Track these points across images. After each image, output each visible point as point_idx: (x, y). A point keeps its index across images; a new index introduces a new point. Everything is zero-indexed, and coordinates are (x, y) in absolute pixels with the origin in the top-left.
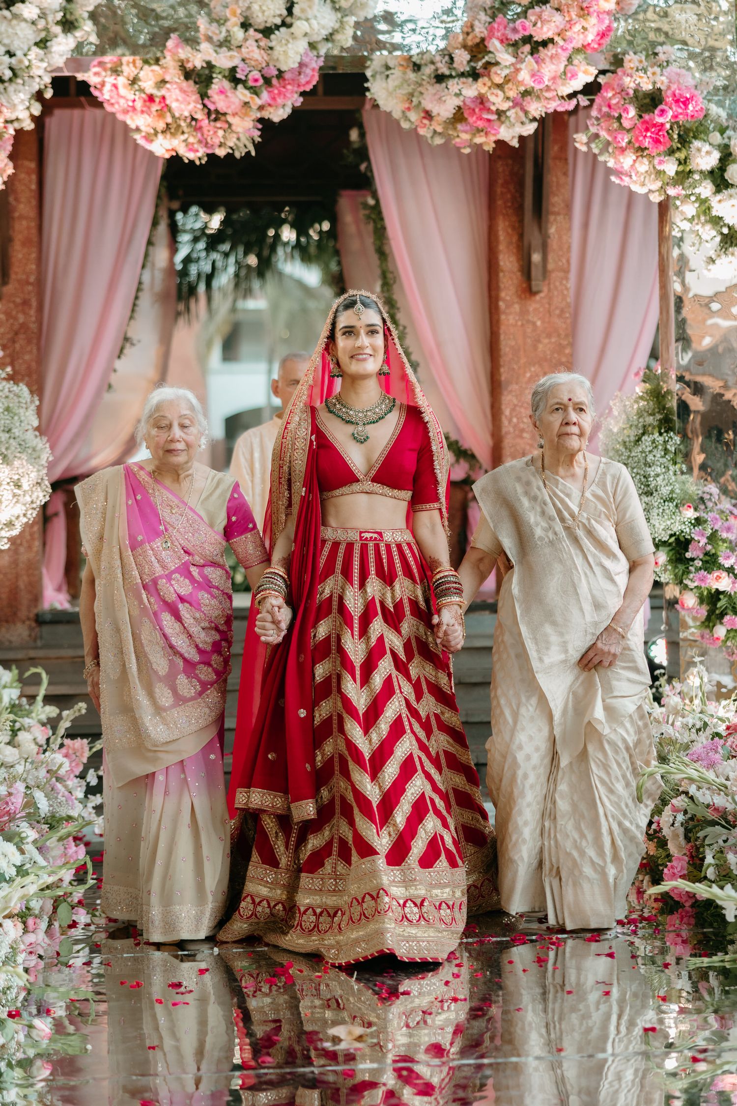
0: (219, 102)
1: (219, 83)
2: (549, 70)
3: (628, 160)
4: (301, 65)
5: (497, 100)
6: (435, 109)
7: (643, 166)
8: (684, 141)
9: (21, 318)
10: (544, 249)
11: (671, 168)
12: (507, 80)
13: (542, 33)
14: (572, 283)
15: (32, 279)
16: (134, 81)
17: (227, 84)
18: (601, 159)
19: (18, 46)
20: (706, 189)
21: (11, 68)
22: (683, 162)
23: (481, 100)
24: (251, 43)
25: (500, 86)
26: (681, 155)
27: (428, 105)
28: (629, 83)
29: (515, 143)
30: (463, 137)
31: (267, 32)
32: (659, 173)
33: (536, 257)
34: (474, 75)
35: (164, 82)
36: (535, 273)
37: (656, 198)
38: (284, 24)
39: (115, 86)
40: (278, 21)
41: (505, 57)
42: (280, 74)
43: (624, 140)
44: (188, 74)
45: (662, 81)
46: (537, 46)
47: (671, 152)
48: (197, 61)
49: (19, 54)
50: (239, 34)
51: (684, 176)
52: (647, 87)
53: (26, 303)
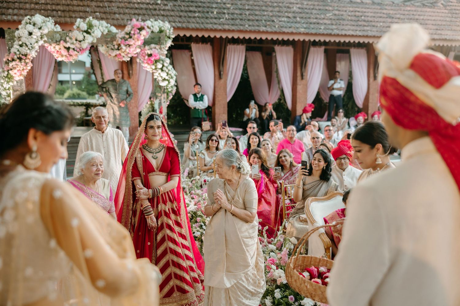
0: (71, 53)
1: (71, 50)
2: (132, 49)
3: (146, 65)
4: (87, 47)
5: (123, 54)
6: (112, 54)
7: (149, 67)
8: (156, 62)
9: (29, 82)
10: (132, 70)
11: (154, 67)
12: (125, 51)
13: (131, 43)
14: (137, 77)
15: (31, 74)
16: (55, 47)
17: (73, 50)
18: (141, 64)
19: (33, 43)
20: (160, 71)
21: (32, 47)
22: (156, 66)
23: (120, 54)
24: (77, 44)
25: (123, 52)
26: (155, 65)
27: (110, 53)
28: (146, 52)
29: (126, 61)
30: (117, 59)
31: (80, 41)
32: (152, 68)
33: (131, 72)
34: (118, 49)
35: (60, 49)
36: (131, 75)
37: (151, 72)
38: (83, 40)
39: (51, 48)
40: (82, 40)
41: (124, 48)
42: (83, 49)
43: (145, 61)
44: (65, 48)
45: (152, 52)
46: (129, 45)
47: (153, 64)
48: (67, 46)
49: (33, 44)
50: (75, 42)
51: (156, 69)
52: (149, 53)
53: (30, 79)
